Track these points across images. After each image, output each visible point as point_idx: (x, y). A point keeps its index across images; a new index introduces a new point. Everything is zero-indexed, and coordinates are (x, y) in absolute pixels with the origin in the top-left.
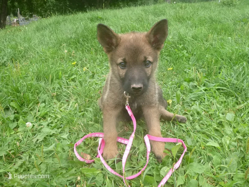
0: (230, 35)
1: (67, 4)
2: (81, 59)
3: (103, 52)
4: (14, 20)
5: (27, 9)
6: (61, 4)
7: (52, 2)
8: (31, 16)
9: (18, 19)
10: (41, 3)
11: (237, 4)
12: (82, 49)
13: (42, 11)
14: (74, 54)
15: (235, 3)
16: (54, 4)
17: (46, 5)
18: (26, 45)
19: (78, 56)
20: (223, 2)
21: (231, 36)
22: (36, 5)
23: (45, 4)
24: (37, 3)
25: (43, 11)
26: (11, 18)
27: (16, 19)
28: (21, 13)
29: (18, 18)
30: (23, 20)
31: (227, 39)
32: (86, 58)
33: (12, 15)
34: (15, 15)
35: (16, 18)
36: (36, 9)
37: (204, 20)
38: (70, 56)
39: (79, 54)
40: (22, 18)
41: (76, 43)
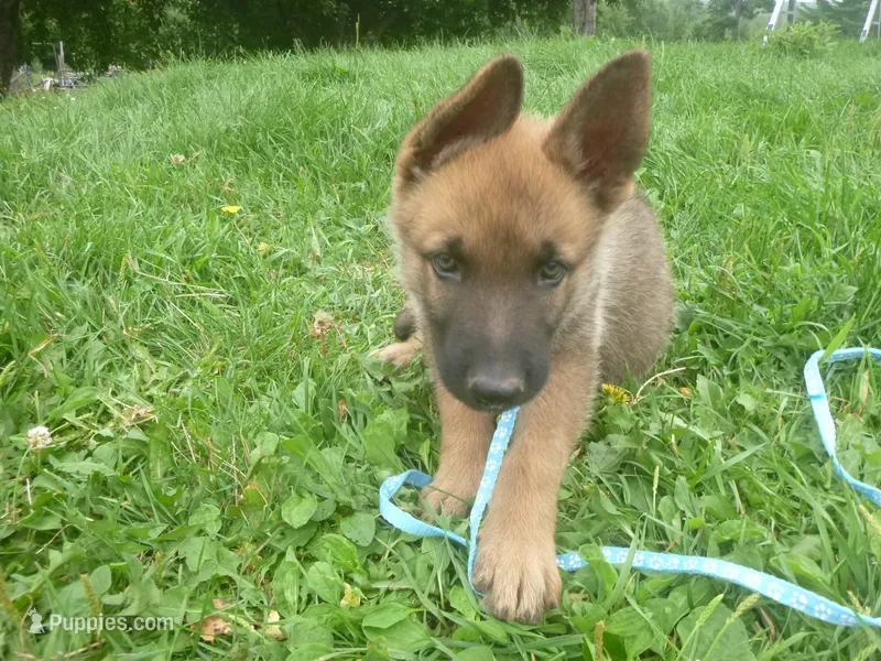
0: (816, 144)
1: (233, 33)
2: (259, 207)
3: (344, 184)
4: (43, 83)
5: (88, 44)
6: (213, 31)
7: (179, 25)
8: (102, 69)
9: (57, 81)
10: (139, 24)
11: (826, 51)
12: (267, 170)
13: (143, 54)
14: (231, 185)
15: (819, 48)
16: (186, 31)
17: (157, 33)
18: (51, 147)
19: (247, 194)
20: (780, 44)
21: (820, 147)
22: (120, 31)
23: (156, 29)
24: (126, 25)
25: (146, 53)
26: (34, 75)
27: (50, 79)
28: (68, 60)
29: (60, 75)
30: (75, 83)
31: (804, 155)
32: (277, 202)
33: (37, 64)
34: (50, 65)
35: (51, 76)
36: (123, 45)
37: (718, 93)
38: (217, 192)
39: (253, 188)
40: (71, 75)
41: (246, 151)
